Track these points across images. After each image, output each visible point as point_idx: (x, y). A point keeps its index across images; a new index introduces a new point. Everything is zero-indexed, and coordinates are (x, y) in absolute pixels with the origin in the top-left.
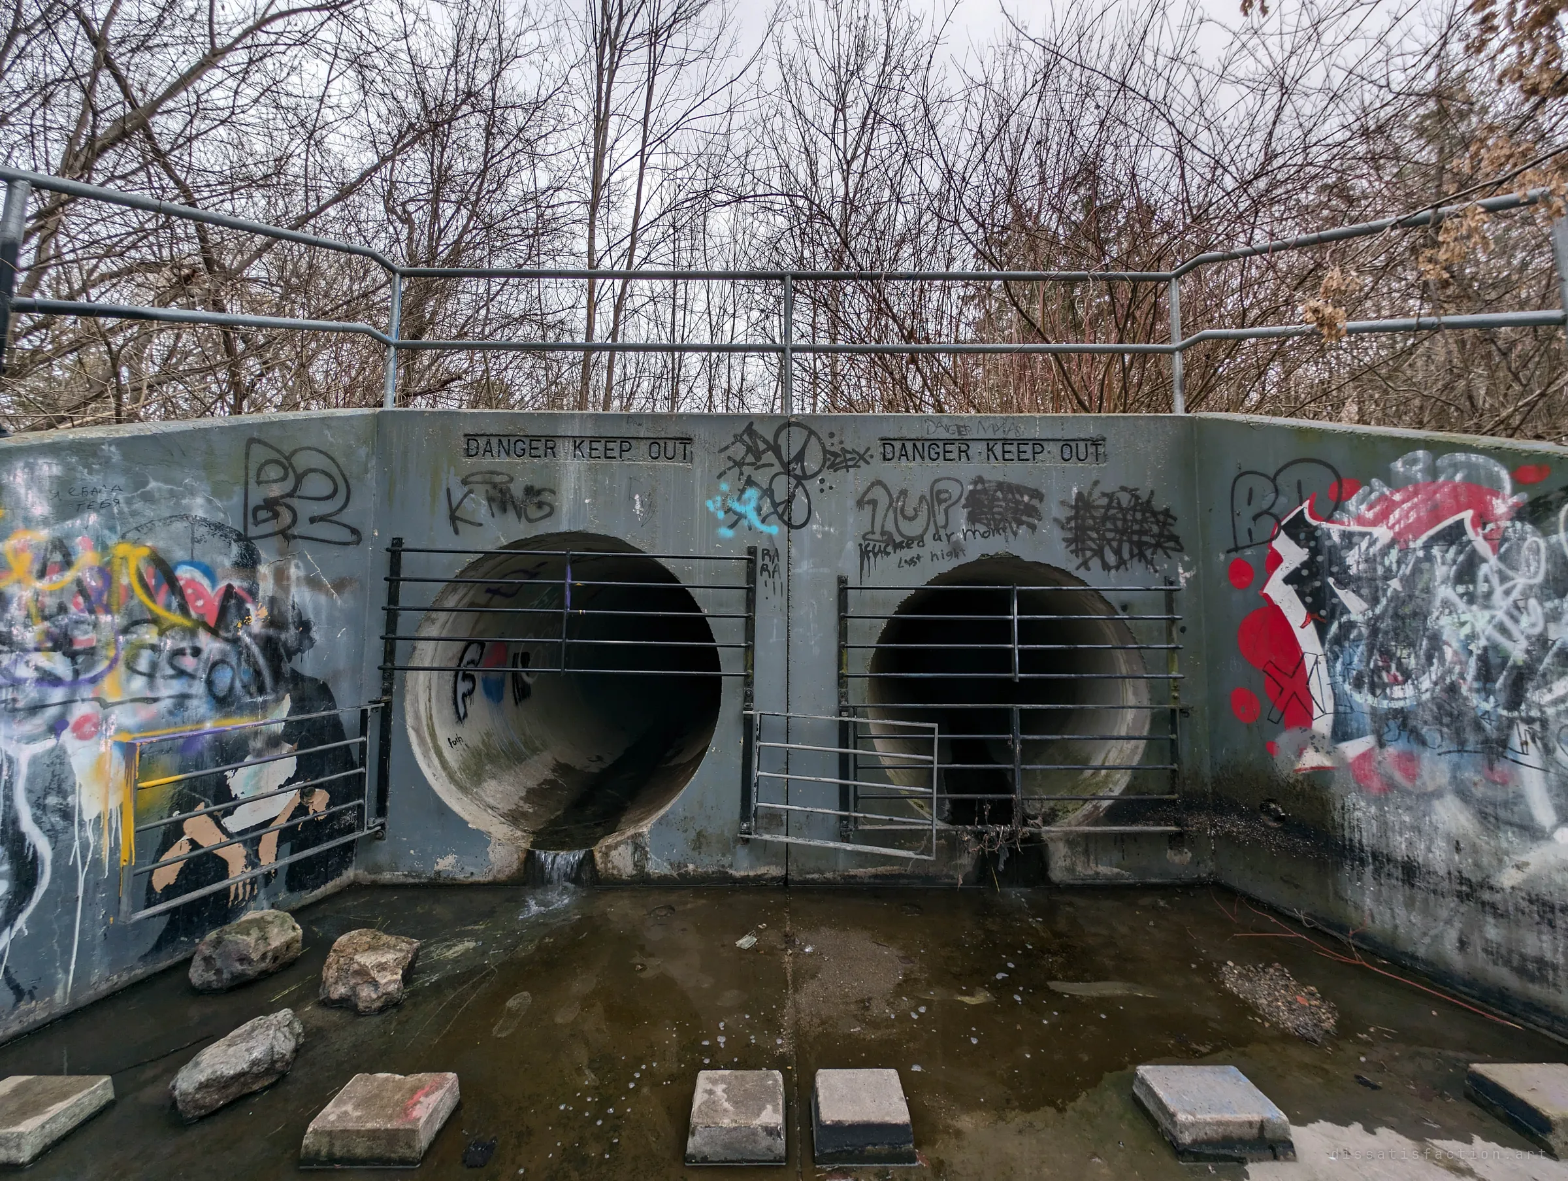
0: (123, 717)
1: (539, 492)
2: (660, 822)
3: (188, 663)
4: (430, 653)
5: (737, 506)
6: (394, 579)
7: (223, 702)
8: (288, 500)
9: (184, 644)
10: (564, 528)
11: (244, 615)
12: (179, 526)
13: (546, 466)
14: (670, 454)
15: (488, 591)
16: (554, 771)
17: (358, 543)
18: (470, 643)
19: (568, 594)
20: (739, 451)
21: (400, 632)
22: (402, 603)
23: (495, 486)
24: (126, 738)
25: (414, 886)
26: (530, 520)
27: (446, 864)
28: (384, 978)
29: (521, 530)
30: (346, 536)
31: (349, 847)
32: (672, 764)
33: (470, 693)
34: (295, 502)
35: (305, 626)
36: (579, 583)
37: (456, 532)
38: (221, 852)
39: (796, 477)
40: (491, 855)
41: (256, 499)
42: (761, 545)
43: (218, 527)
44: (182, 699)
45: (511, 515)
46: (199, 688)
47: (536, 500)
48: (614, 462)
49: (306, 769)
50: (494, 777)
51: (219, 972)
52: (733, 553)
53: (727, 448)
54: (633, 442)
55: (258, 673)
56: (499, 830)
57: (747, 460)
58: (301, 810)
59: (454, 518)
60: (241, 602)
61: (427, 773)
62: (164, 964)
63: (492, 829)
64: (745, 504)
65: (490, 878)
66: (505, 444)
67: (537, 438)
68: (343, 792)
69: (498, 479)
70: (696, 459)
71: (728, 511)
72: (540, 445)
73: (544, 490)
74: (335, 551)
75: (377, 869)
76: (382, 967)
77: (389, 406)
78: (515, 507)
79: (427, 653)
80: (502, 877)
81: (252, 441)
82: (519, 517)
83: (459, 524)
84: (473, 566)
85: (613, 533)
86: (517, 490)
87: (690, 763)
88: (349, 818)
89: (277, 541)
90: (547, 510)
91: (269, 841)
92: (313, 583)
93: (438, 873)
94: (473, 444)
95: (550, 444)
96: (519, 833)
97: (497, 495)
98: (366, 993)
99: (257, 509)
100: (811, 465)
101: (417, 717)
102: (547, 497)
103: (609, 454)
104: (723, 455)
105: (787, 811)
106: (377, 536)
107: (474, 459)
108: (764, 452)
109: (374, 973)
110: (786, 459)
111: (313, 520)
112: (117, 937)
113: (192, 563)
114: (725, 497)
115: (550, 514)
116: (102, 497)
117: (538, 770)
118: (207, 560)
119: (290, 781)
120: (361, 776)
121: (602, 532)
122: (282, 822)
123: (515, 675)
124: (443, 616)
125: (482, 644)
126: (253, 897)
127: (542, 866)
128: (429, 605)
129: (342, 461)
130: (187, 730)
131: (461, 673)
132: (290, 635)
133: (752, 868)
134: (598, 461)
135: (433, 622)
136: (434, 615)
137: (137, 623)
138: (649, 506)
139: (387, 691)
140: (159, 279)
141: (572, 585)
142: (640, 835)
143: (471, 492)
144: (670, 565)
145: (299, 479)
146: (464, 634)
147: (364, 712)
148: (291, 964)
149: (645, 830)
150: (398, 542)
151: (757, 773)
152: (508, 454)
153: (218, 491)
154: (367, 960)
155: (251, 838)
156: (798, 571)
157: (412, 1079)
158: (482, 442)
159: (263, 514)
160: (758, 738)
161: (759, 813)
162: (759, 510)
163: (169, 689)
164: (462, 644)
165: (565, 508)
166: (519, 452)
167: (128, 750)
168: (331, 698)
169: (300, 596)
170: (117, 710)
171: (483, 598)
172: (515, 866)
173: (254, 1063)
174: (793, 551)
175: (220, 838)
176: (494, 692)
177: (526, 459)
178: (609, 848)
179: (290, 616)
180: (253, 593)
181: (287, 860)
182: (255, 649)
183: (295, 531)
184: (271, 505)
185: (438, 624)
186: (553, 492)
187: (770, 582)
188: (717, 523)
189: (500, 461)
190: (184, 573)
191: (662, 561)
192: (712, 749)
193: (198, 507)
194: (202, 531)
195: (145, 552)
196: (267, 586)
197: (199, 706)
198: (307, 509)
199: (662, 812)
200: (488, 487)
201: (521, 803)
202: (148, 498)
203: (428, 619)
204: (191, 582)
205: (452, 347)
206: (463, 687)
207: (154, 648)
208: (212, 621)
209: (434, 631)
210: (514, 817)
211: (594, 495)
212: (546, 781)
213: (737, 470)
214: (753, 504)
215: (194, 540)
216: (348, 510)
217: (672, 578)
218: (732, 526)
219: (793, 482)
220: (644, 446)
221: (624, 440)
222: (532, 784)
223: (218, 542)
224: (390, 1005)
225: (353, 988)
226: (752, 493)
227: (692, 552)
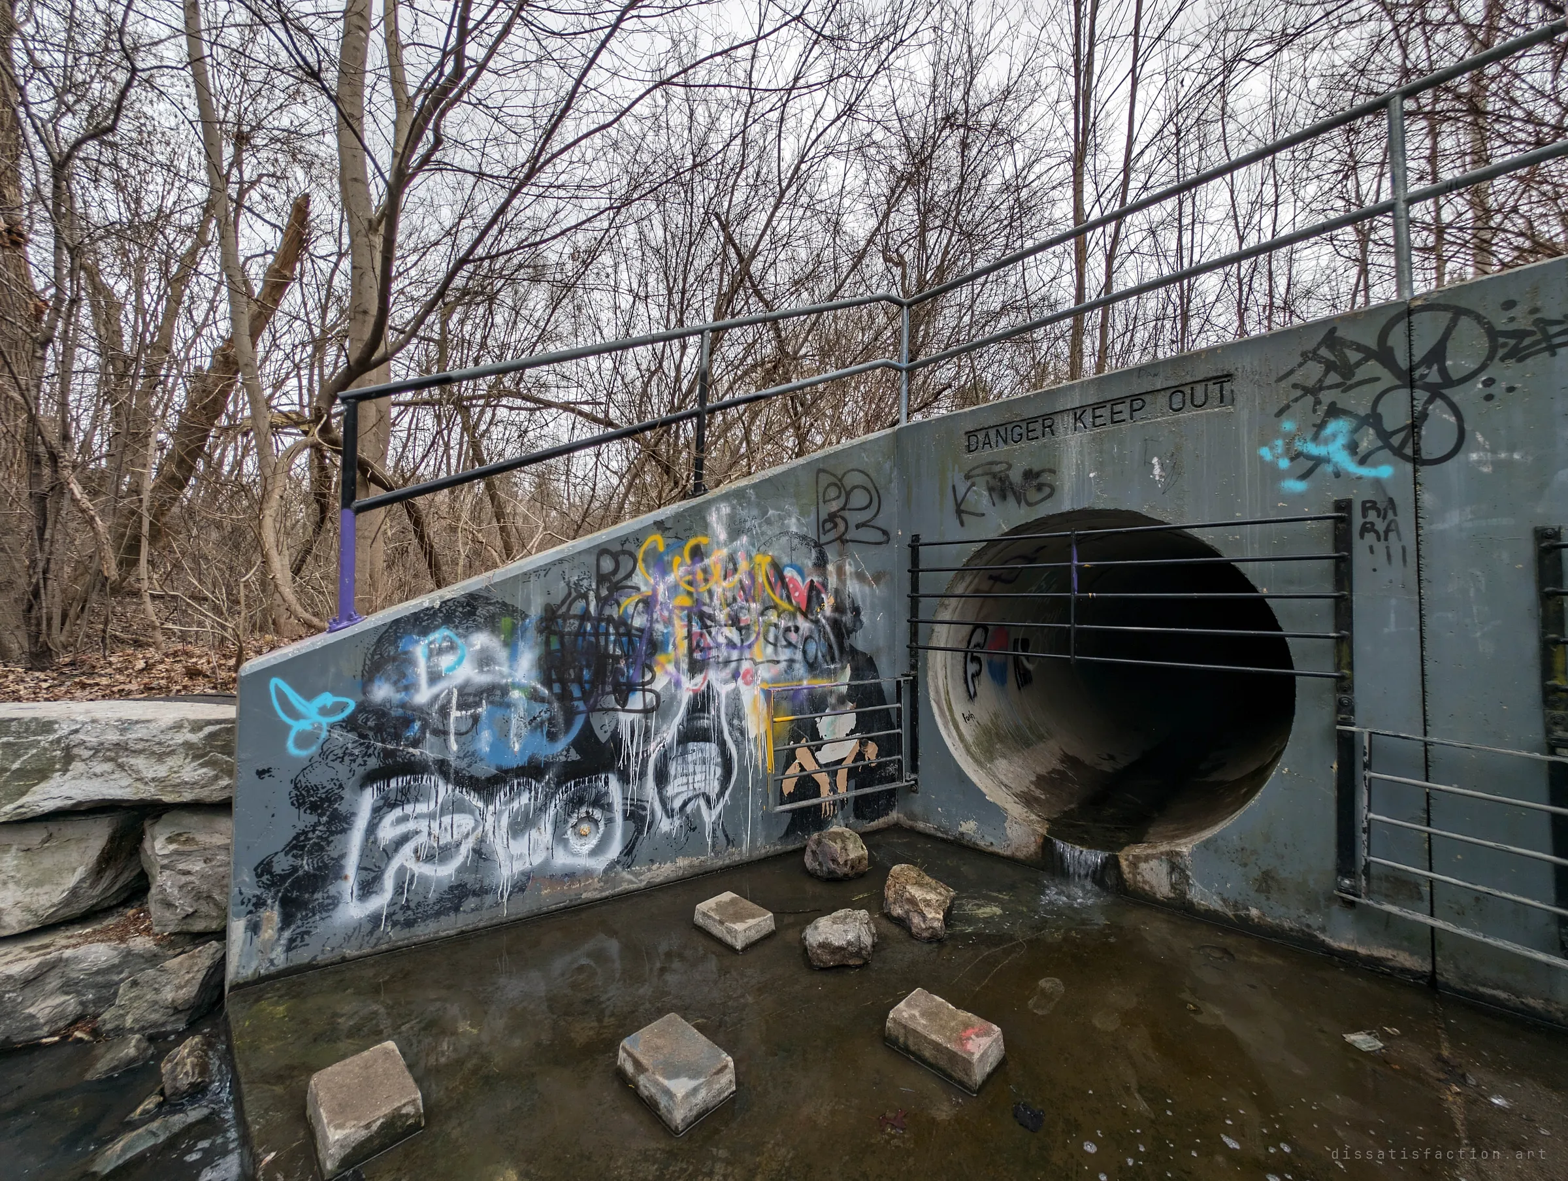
0: (765, 672)
1: (1038, 474)
2: (1206, 844)
3: (793, 637)
4: (944, 635)
5: (1313, 449)
6: (915, 571)
7: (812, 667)
8: (842, 513)
9: (790, 624)
10: (1066, 506)
11: (821, 602)
12: (784, 539)
13: (1045, 446)
14: (1198, 402)
15: (991, 577)
16: (1062, 762)
17: (887, 542)
18: (976, 627)
19: (1075, 575)
20: (1314, 370)
21: (921, 617)
22: (922, 591)
23: (994, 476)
24: (766, 687)
25: (943, 840)
26: (1029, 504)
27: (968, 827)
28: (930, 914)
29: (1021, 515)
30: (879, 537)
31: (892, 793)
32: (1210, 779)
33: (976, 675)
34: (846, 514)
35: (856, 611)
36: (1087, 564)
37: (962, 524)
38: (816, 776)
39: (1428, 387)
40: (1009, 831)
41: (824, 515)
42: (1358, 497)
43: (804, 538)
44: (791, 661)
45: (1011, 501)
46: (799, 656)
47: (1034, 483)
48: (1123, 426)
49: (863, 724)
50: (1004, 757)
51: (820, 864)
52: (1307, 511)
53: (1291, 372)
54: (1147, 398)
55: (830, 647)
56: (1015, 809)
57: (1328, 382)
58: (860, 756)
59: (959, 512)
60: (819, 593)
61: (948, 742)
62: (790, 847)
63: (1007, 806)
64: (1326, 442)
65: (1008, 853)
66: (1003, 433)
67: (1034, 420)
68: (888, 746)
69: (997, 468)
70: (1240, 400)
71: (1296, 457)
72: (1038, 426)
73: (1043, 471)
74: (874, 550)
75: (912, 816)
76: (928, 903)
77: (904, 423)
78: (1015, 493)
79: (942, 635)
80: (1021, 855)
81: (820, 471)
82: (1019, 503)
83: (965, 517)
84: (979, 554)
85: (1125, 507)
86: (1016, 476)
87: (1239, 783)
88: (891, 769)
89: (837, 544)
90: (1047, 490)
91: (842, 775)
92: (860, 576)
93: (962, 834)
94: (973, 439)
95: (1048, 423)
96: (1034, 817)
97: (996, 483)
98: (916, 920)
99: (825, 522)
100: (1458, 362)
101: (937, 692)
102: (1047, 478)
103: (1117, 417)
104: (1283, 384)
105: (1431, 882)
106: (901, 535)
107: (975, 454)
108: (1358, 364)
109: (922, 906)
110: (1403, 364)
111: (858, 527)
112: (769, 819)
113: (791, 566)
114: (1290, 439)
115: (1050, 495)
116: (748, 525)
117: (1047, 757)
118: (799, 563)
119: (852, 732)
120: (899, 735)
121: (1111, 506)
122: (848, 763)
123: (1016, 659)
124: (953, 602)
125: (985, 628)
126: (835, 816)
127: (1061, 857)
128: (943, 592)
129: (873, 475)
130: (794, 685)
131: (970, 656)
132: (847, 618)
133: (1361, 943)
134: (1104, 428)
135: (946, 607)
136: (946, 601)
137: (767, 609)
138: (1173, 468)
139: (914, 667)
140: (758, 375)
141: (1078, 567)
142: (1178, 854)
143: (973, 485)
144: (1207, 537)
145: (848, 494)
146: (970, 618)
147: (898, 683)
148: (861, 876)
149: (1185, 850)
150: (916, 538)
151: (1365, 813)
152: (1005, 442)
153: (803, 513)
154: (917, 893)
155: (832, 768)
156: (1439, 526)
157: (964, 1015)
158: (981, 436)
159: (828, 526)
160: (1367, 766)
161: (1373, 871)
162: (1352, 448)
163: (785, 654)
164: (969, 628)
165: (1066, 488)
166: (1016, 437)
167: (767, 694)
168: (876, 671)
169: (853, 587)
170: (761, 667)
171: (985, 586)
172: (1033, 848)
173: (849, 943)
174: (1426, 498)
175: (815, 767)
176: (999, 676)
177: (1023, 444)
178: (1137, 858)
179: (847, 603)
180: (825, 586)
181: (854, 793)
182: (828, 628)
183: (848, 537)
184: (832, 517)
185: (950, 609)
186: (1053, 472)
187: (1380, 547)
188: (1280, 475)
189: (1000, 450)
190: (789, 573)
191: (1195, 533)
192: (1282, 769)
193: (793, 525)
194: (796, 541)
195: (768, 559)
196: (833, 581)
197: (800, 669)
198: (855, 518)
199: (1207, 834)
200: (988, 478)
201: (1033, 787)
202: (769, 522)
203: (942, 605)
204: (792, 579)
205: (942, 358)
206: (972, 668)
207: (776, 626)
208: (804, 608)
209: (946, 615)
210: (1027, 800)
211: (1100, 467)
212: (1054, 771)
213: (1310, 399)
214: (1341, 440)
215: (793, 549)
216: (880, 515)
217: (1211, 552)
218: (1303, 477)
219: (1421, 395)
220: (1163, 399)
221: (1135, 397)
222: (1041, 770)
223: (804, 549)
224: (934, 939)
225: (907, 912)
226: (1339, 427)
227: (1239, 516)
